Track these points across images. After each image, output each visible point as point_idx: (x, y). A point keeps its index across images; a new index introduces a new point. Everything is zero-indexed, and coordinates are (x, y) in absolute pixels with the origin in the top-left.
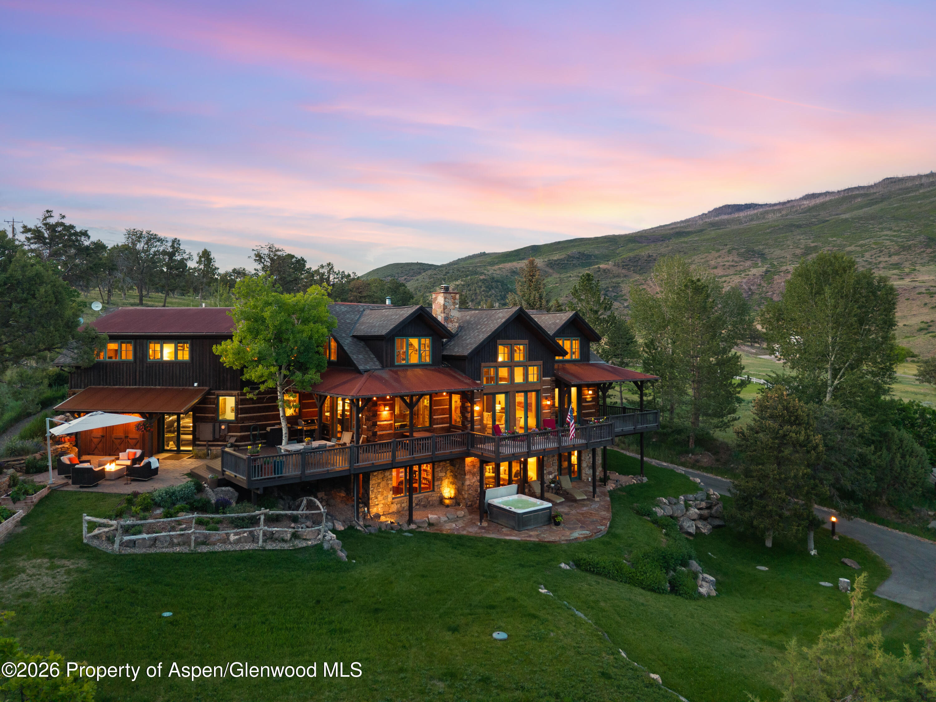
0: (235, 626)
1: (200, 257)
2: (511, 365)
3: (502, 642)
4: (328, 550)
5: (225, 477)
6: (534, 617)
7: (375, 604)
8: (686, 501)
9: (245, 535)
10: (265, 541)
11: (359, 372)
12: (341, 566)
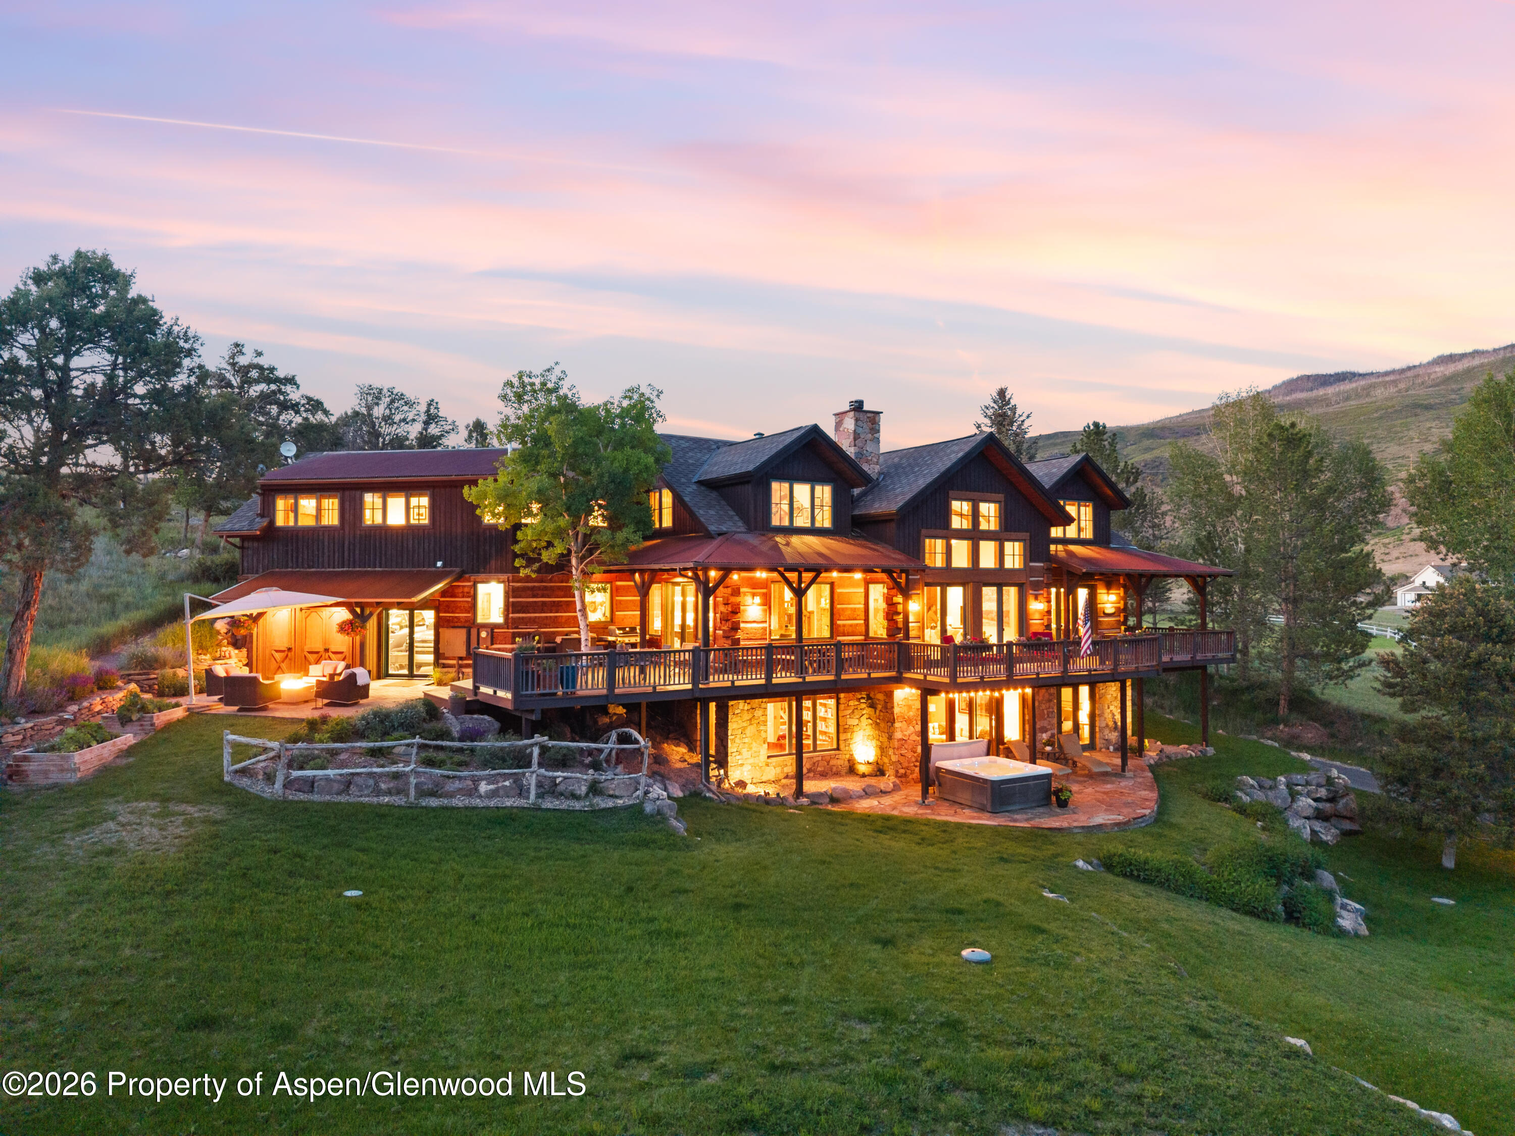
0: (474, 917)
1: (471, 432)
2: (974, 535)
3: (981, 967)
4: (652, 816)
5: (478, 698)
6: (1042, 931)
7: (736, 896)
8: (1289, 786)
9: (507, 783)
10: (540, 796)
11: (709, 536)
12: (674, 843)
